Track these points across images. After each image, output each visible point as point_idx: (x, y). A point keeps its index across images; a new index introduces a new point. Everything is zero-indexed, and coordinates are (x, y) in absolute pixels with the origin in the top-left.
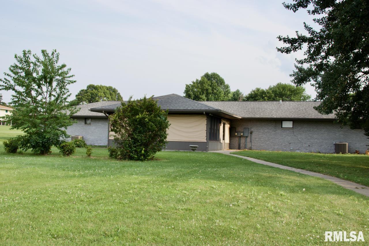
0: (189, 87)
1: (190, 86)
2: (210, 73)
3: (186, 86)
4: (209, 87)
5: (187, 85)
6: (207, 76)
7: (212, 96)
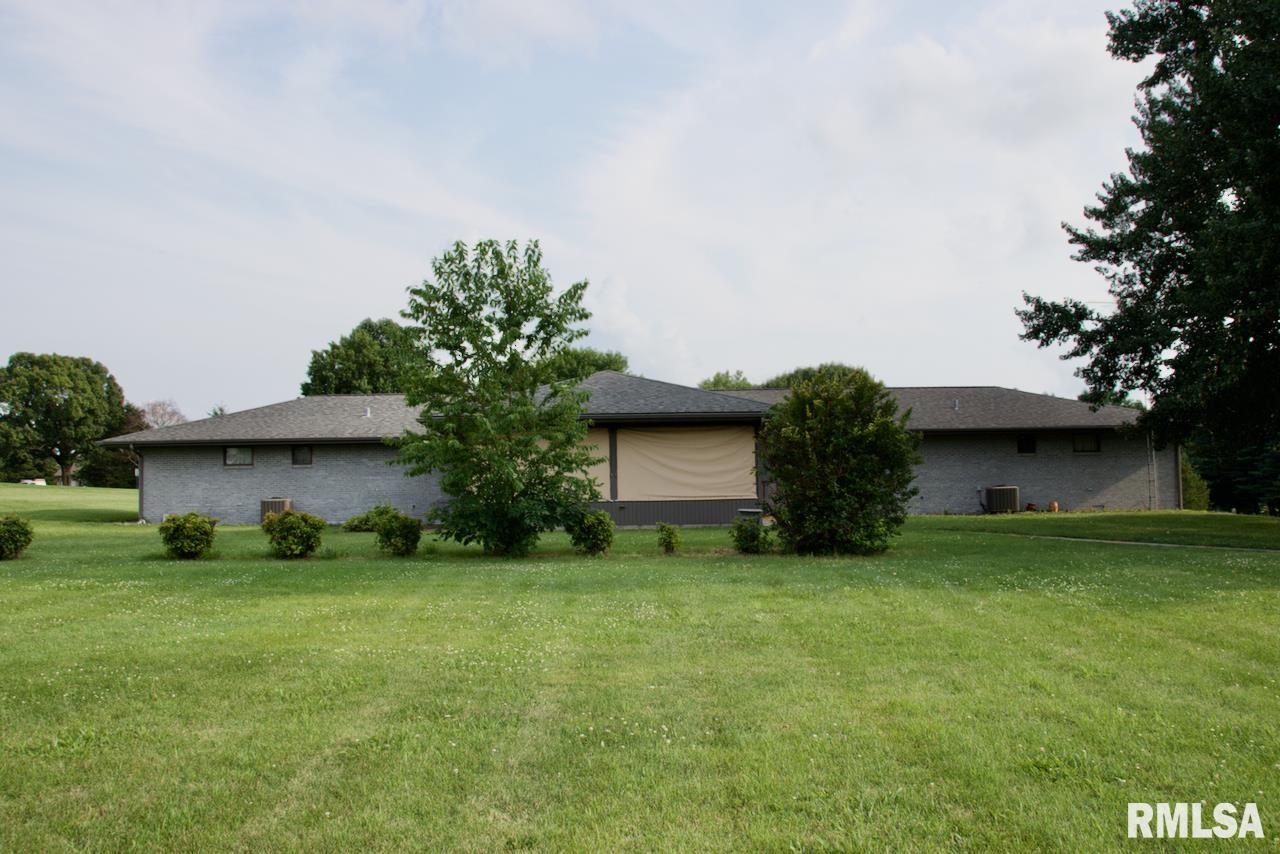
0: (323, 358)
1: (324, 355)
2: (375, 320)
3: (312, 355)
4: (378, 358)
5: (315, 354)
6: (367, 326)
7: (386, 380)
